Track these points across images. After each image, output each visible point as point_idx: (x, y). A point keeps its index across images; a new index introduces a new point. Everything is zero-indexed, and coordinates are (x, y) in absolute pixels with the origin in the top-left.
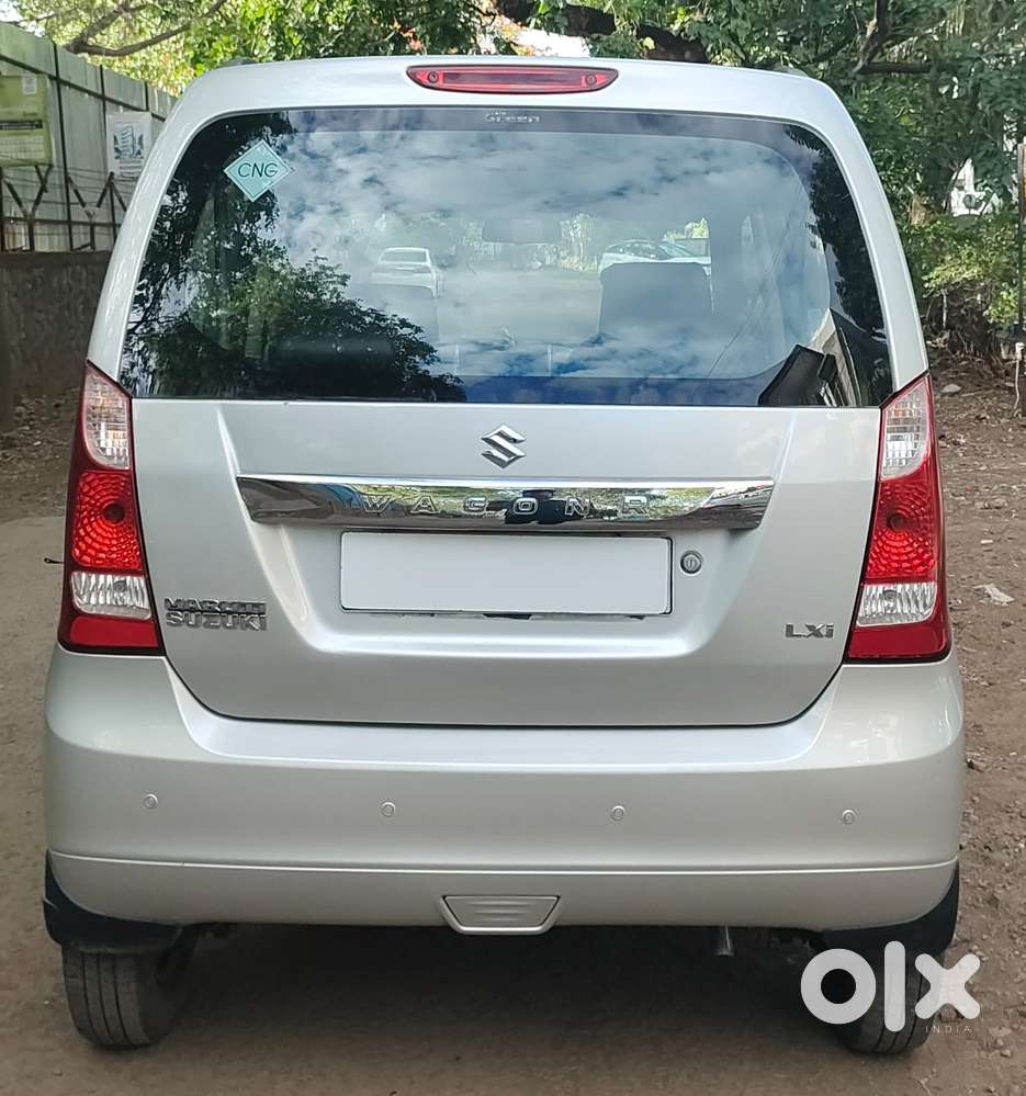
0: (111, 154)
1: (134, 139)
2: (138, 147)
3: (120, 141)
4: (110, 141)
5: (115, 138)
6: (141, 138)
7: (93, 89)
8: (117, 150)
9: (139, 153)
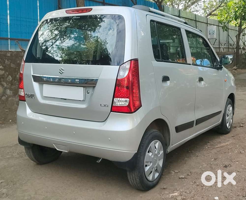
0: (208, 34)
1: (213, 31)
2: (214, 33)
3: (210, 32)
4: (208, 31)
5: (209, 31)
6: (214, 31)
7: (205, 22)
8: (210, 33)
9: (214, 34)
